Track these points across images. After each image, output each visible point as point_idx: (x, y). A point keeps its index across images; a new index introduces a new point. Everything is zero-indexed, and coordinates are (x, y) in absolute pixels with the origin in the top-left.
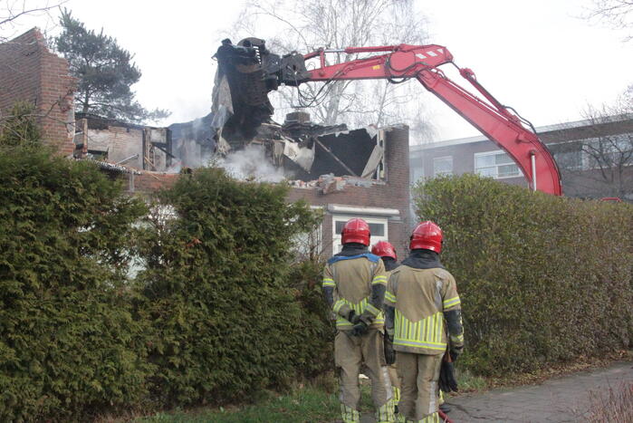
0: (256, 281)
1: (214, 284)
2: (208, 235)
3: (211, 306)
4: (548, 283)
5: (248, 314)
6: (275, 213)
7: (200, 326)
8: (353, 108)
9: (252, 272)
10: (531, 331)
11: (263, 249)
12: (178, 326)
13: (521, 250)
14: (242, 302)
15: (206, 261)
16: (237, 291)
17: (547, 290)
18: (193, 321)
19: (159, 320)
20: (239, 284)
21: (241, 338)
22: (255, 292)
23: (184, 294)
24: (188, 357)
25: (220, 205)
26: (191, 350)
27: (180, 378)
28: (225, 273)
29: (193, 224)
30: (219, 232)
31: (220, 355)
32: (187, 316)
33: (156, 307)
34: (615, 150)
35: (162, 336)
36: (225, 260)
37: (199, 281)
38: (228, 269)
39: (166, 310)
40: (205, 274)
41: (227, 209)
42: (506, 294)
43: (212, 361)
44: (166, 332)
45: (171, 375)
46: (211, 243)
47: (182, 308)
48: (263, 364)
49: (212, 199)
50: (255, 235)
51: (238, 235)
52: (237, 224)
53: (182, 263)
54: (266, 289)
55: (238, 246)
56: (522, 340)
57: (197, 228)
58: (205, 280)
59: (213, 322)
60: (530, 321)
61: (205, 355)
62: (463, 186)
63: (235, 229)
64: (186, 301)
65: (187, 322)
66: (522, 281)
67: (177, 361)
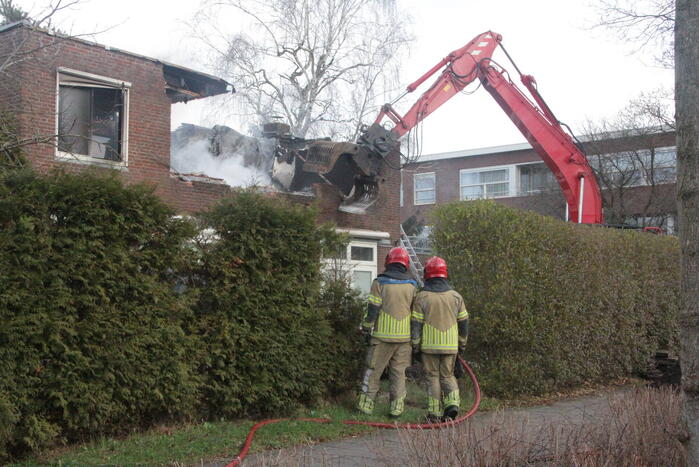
0: (291, 301)
1: (254, 302)
2: (250, 255)
3: (253, 323)
4: (557, 307)
5: (284, 332)
6: (307, 235)
7: (242, 342)
8: (327, 116)
9: (286, 291)
10: (542, 354)
11: (297, 270)
12: (223, 341)
13: (533, 275)
14: (279, 320)
15: (247, 280)
16: (274, 309)
17: (556, 314)
18: (237, 337)
19: (205, 335)
20: (276, 302)
21: (278, 354)
22: (290, 311)
23: (228, 312)
24: (232, 370)
25: (259, 227)
26: (234, 364)
27: (225, 389)
28: (264, 292)
29: (237, 244)
30: (259, 251)
31: (261, 368)
32: (232, 331)
33: (204, 323)
34: (615, 170)
35: (209, 350)
36: (264, 279)
37: (242, 299)
38: (268, 288)
39: (211, 326)
40: (247, 293)
41: (266, 230)
42: (519, 317)
43: (254, 375)
44: (212, 345)
45: (218, 387)
46: (252, 263)
47: (227, 324)
48: (298, 380)
49: (253, 221)
50: (290, 256)
51: (275, 256)
52: (274, 246)
53: (226, 282)
54: (300, 308)
55: (274, 266)
56: (533, 363)
57: (240, 248)
58: (247, 298)
59: (255, 337)
60: (541, 345)
61: (248, 369)
62: (478, 212)
63: (272, 250)
64: (229, 318)
65: (232, 337)
66: (535, 305)
67: (223, 373)
